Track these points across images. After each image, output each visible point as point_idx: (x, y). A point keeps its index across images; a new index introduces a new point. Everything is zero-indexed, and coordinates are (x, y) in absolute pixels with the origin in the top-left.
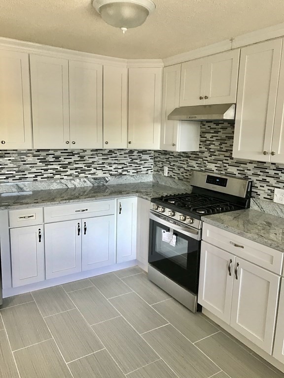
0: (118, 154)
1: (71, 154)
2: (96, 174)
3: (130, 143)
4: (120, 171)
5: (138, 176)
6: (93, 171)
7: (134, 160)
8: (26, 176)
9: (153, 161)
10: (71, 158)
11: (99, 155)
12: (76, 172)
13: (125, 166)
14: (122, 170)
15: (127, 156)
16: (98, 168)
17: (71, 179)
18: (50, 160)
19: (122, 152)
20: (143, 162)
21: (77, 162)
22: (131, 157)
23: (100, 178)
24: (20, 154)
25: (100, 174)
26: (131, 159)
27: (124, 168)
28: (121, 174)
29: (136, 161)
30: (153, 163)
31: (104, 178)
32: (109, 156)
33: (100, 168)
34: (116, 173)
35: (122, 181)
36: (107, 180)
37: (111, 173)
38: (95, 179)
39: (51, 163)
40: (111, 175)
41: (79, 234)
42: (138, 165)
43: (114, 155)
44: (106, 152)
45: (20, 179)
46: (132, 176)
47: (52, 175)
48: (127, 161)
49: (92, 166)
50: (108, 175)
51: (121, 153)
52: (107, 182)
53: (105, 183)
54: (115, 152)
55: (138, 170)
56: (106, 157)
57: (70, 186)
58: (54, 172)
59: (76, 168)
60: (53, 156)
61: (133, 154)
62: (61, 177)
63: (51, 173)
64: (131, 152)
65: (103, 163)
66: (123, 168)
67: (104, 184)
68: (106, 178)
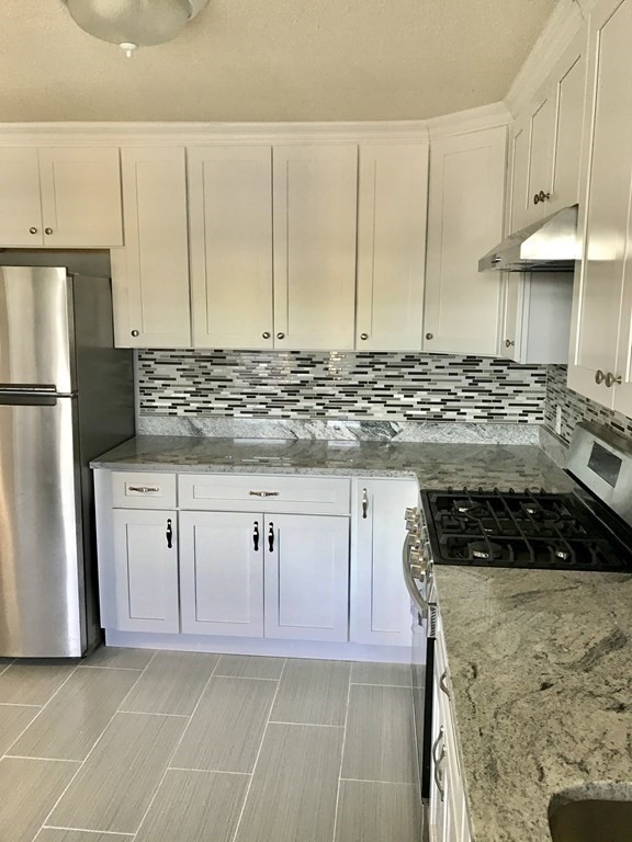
0: (431, 366)
1: (309, 363)
2: (369, 412)
3: (429, 337)
4: (436, 409)
5: (489, 428)
6: (361, 404)
7: (480, 384)
8: (210, 405)
9: (545, 389)
10: (308, 372)
11: (377, 366)
12: (318, 404)
13: (452, 397)
14: (442, 407)
15: (460, 371)
16: (373, 399)
17: (304, 420)
18: (260, 375)
19: (445, 362)
20: (509, 390)
21: (320, 382)
22: (470, 374)
23: (376, 424)
24: (200, 358)
25: (379, 413)
26: (471, 381)
27: (449, 404)
28: (438, 418)
29: (487, 386)
30: (544, 395)
31: (386, 424)
32: (403, 370)
33: (379, 399)
34: (424, 413)
35: (437, 436)
36: (396, 429)
37: (408, 412)
38: (364, 424)
39: (264, 381)
40: (410, 417)
41: (256, 549)
42: (494, 398)
43: (418, 368)
44: (397, 360)
45: (199, 410)
46: (469, 425)
47: (264, 406)
48: (458, 384)
49: (360, 392)
50: (399, 417)
51: (439, 364)
52: (394, 433)
53: (389, 437)
54: (423, 360)
55: (493, 411)
56: (396, 373)
57: (302, 435)
58: (269, 401)
59: (320, 396)
60: (266, 365)
61: (477, 368)
62: (285, 413)
63: (261, 403)
64: (472, 361)
65: (388, 388)
66: (444, 402)
67: (386, 439)
68: (393, 425)
